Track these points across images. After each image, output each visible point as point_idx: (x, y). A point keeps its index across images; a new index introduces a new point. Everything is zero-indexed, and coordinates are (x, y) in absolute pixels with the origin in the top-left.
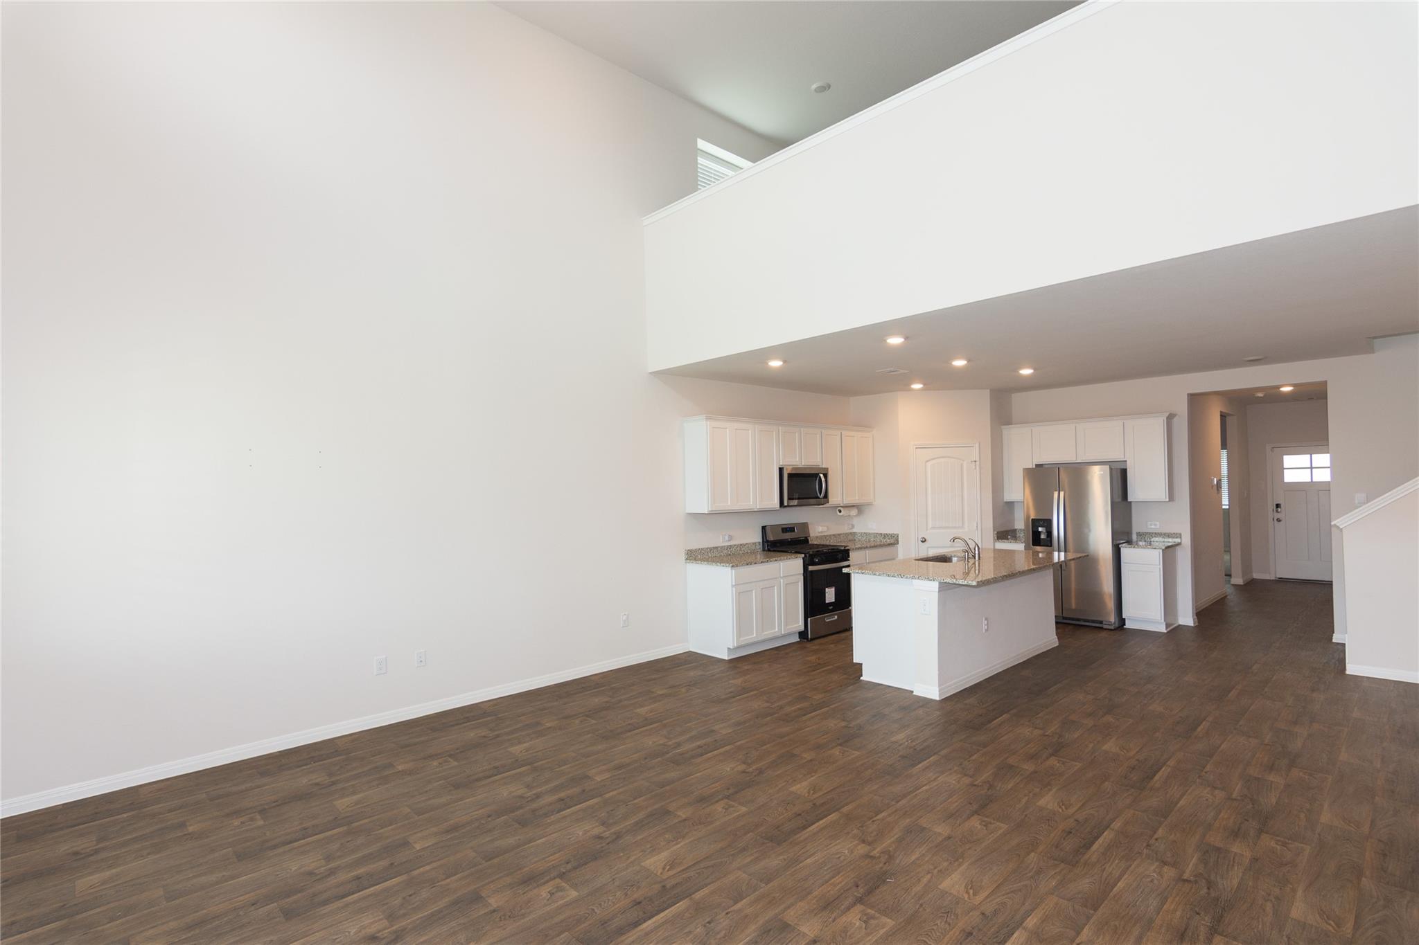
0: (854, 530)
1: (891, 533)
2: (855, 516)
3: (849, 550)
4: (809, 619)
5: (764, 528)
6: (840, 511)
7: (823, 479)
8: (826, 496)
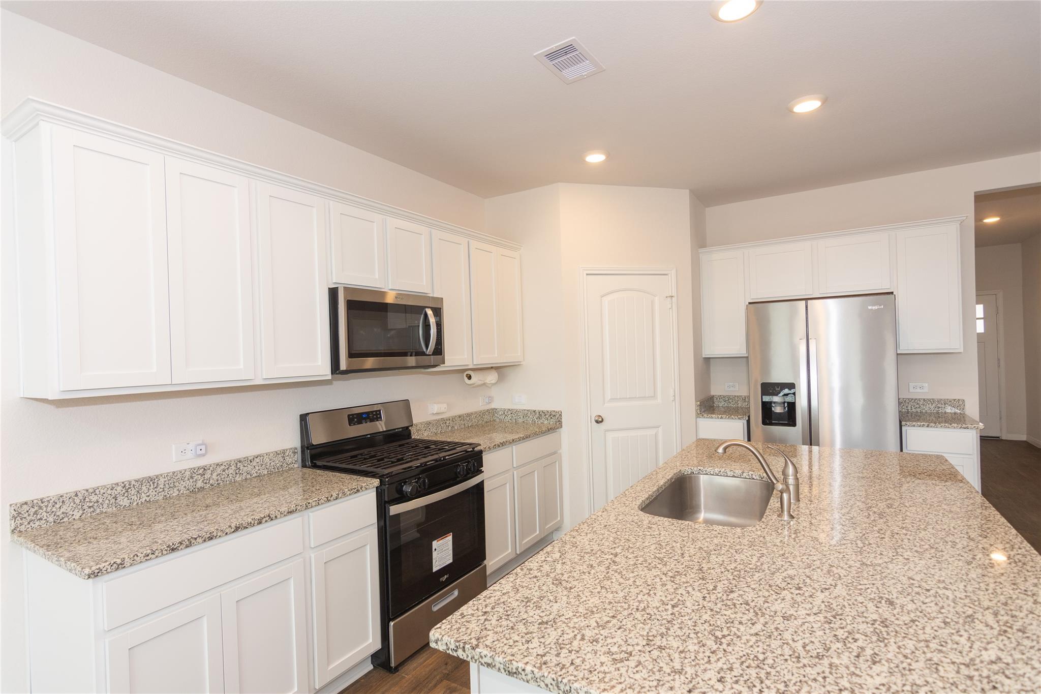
0: (493, 406)
1: (550, 409)
2: (493, 384)
3: (481, 452)
4: (392, 624)
5: (303, 418)
6: (469, 377)
7: (432, 320)
8: (439, 350)
